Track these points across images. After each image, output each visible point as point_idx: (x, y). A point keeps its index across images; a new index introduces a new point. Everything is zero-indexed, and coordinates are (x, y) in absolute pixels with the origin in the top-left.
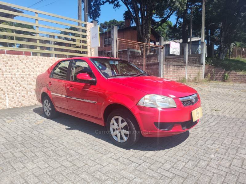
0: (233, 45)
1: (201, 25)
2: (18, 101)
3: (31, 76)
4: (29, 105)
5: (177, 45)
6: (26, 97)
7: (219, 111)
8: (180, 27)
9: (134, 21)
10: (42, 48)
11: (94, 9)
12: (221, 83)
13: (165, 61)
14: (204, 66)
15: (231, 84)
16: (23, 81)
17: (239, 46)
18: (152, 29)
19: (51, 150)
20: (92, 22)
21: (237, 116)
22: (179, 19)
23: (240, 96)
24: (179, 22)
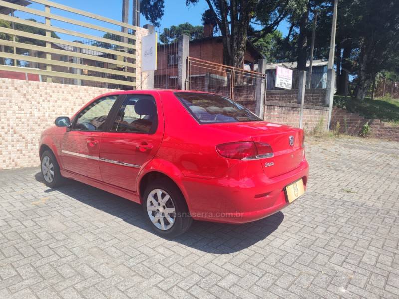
0: (380, 77)
1: (330, 40)
2: (10, 159)
3: (34, 116)
4: (30, 166)
5: (288, 72)
6: (24, 152)
7: (354, 192)
8: (295, 41)
9: (220, 27)
10: (55, 68)
11: (154, 4)
12: (357, 139)
13: (267, 97)
14: (330, 109)
15: (373, 142)
16: (20, 125)
17: (389, 79)
18: (248, 43)
19: (49, 263)
20: (145, 27)
21: (384, 204)
22: (294, 28)
23: (388, 164)
24: (293, 34)
